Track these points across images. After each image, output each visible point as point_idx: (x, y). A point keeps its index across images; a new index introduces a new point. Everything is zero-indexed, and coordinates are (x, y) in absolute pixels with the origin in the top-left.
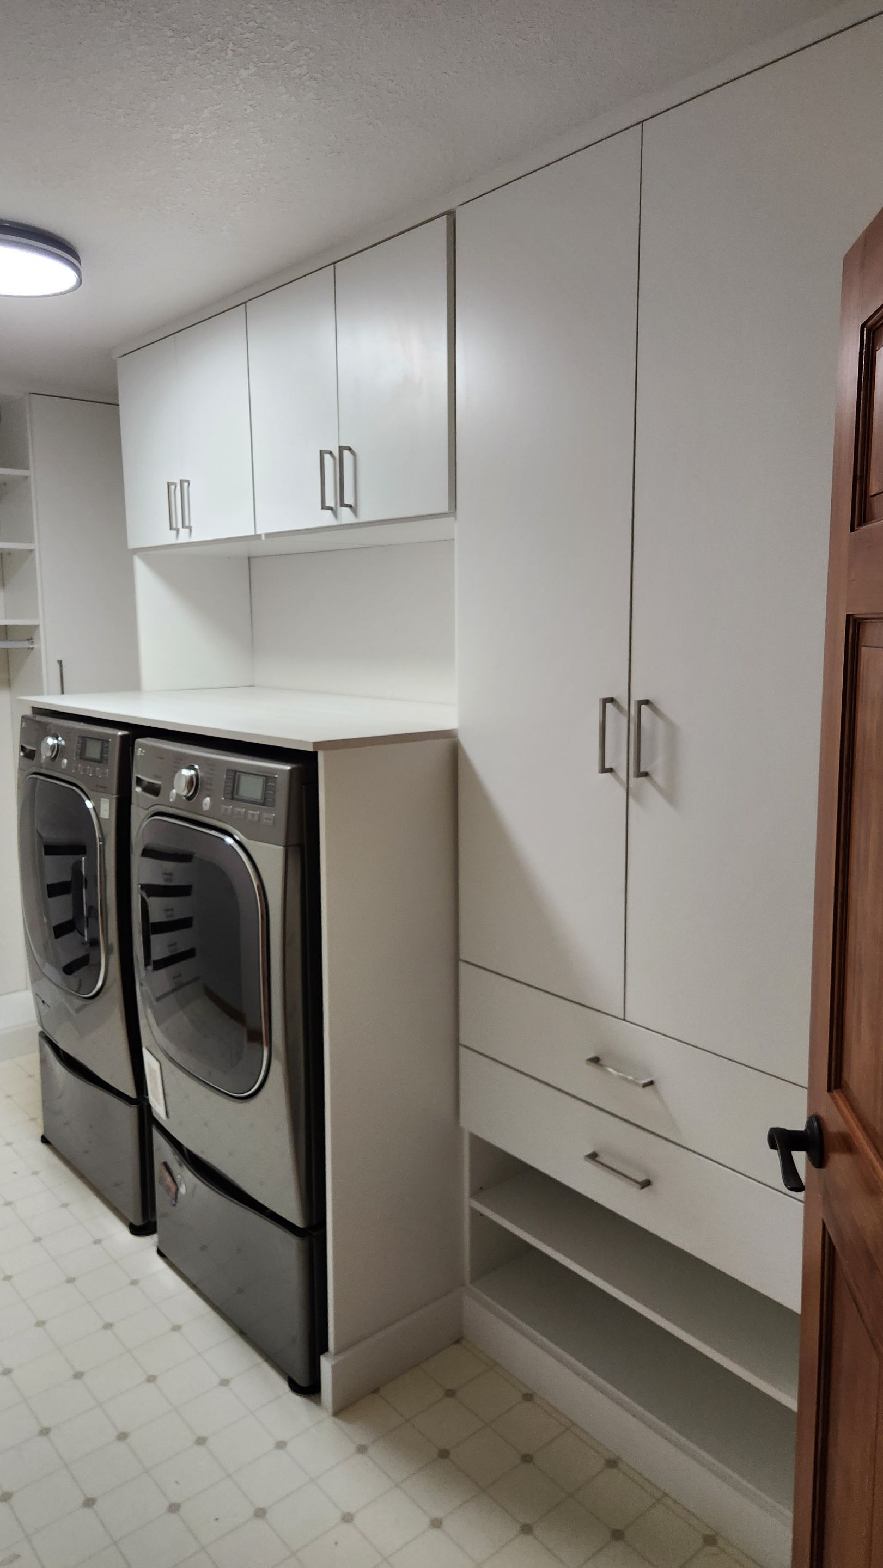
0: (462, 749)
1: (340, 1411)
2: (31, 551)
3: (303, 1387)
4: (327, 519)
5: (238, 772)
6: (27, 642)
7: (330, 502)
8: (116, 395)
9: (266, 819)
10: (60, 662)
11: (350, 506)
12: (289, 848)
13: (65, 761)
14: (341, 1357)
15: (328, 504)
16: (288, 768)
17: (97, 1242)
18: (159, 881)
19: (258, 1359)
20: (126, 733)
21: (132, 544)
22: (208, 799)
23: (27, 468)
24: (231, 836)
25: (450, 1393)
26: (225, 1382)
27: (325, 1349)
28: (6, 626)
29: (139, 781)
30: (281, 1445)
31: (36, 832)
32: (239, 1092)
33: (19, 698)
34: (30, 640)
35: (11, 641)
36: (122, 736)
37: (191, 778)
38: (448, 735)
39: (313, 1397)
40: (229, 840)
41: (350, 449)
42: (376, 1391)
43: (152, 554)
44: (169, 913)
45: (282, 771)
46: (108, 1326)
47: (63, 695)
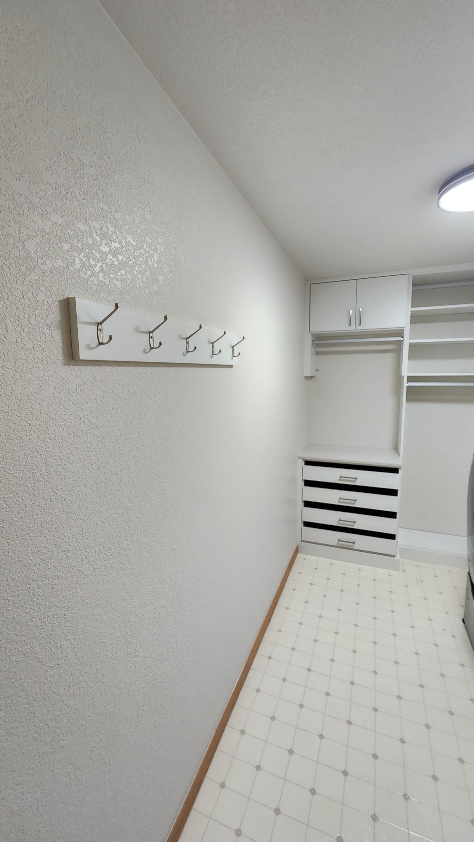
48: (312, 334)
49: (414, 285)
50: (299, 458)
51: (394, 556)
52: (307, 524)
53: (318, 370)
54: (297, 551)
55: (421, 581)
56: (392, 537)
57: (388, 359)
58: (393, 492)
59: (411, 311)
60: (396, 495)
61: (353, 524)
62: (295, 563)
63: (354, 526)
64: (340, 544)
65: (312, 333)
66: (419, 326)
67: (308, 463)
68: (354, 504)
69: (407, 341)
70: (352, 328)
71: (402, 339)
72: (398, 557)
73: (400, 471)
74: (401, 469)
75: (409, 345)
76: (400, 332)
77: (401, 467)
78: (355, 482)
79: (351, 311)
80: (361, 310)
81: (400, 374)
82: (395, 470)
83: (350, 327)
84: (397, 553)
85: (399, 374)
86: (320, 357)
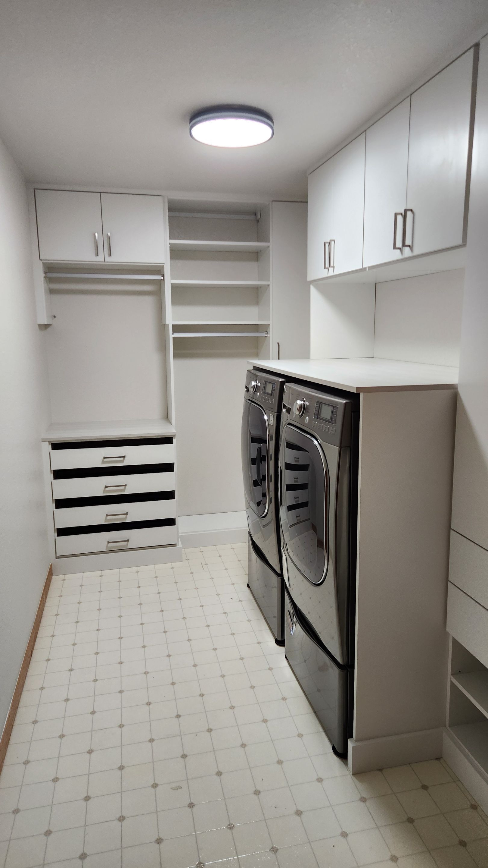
0: (460, 396)
1: (357, 773)
2: (269, 285)
3: (340, 753)
4: (396, 255)
5: (322, 403)
6: (264, 333)
7: (399, 244)
8: (306, 196)
9: (332, 430)
10: (279, 344)
11: (409, 246)
12: (342, 449)
13: (258, 394)
14: (358, 744)
15: (397, 246)
16: (344, 402)
17: (259, 643)
18: (292, 461)
19: (321, 730)
20: (283, 380)
21: (309, 279)
22: (308, 417)
23: (269, 242)
24: (317, 440)
25: (425, 787)
26: (300, 736)
27: (351, 736)
28: (258, 325)
29: (285, 407)
30: (320, 780)
31: (249, 431)
32: (316, 581)
33: (248, 361)
34: (266, 332)
35: (260, 332)
36: (281, 382)
37: (301, 405)
38: (452, 387)
39: (344, 760)
40: (316, 442)
41: (411, 210)
42: (381, 770)
43: (318, 283)
44: (295, 479)
45: (341, 403)
46: (252, 687)
47: (279, 360)
48: (43, 263)
49: (170, 210)
50: (44, 441)
51: (175, 545)
52: (62, 532)
53: (55, 317)
54: (51, 573)
55: (206, 564)
56: (171, 522)
57: (148, 302)
58: (168, 467)
59: (170, 244)
60: (172, 470)
61: (124, 516)
62: (51, 587)
63: (126, 520)
64: (111, 547)
65: (43, 261)
66: (180, 263)
67: (56, 446)
68: (124, 490)
69: (169, 281)
70: (100, 258)
71: (162, 278)
72: (180, 545)
73: (174, 440)
74: (175, 438)
75: (172, 287)
76: (159, 269)
77: (175, 435)
78: (123, 461)
79: (96, 234)
80: (109, 234)
81: (164, 323)
82: (168, 440)
83: (97, 257)
84: (178, 541)
85: (162, 323)
86: (57, 298)
